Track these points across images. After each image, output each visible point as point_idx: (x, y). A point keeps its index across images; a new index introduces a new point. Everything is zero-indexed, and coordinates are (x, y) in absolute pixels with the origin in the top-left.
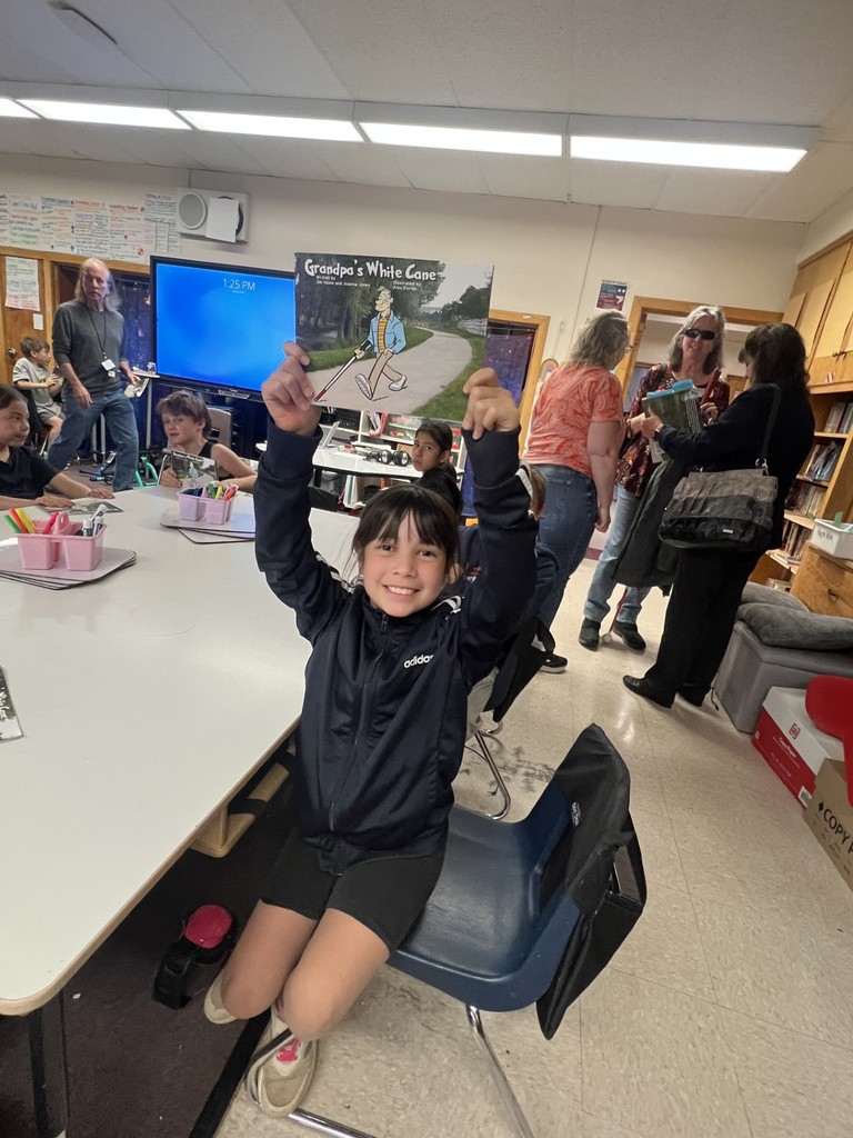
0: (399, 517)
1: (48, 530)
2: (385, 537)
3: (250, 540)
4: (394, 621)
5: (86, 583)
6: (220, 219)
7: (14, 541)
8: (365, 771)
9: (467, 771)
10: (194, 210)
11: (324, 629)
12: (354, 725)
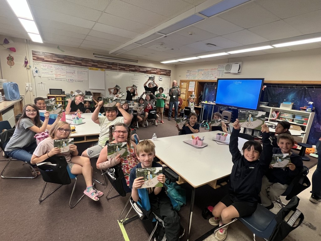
0: (251, 146)
1: (196, 139)
2: (248, 148)
3: (228, 145)
4: (249, 162)
5: (200, 148)
6: (235, 68)
7: (192, 139)
8: (241, 183)
9: (275, 207)
10: (229, 67)
11: (236, 161)
12: (240, 176)
